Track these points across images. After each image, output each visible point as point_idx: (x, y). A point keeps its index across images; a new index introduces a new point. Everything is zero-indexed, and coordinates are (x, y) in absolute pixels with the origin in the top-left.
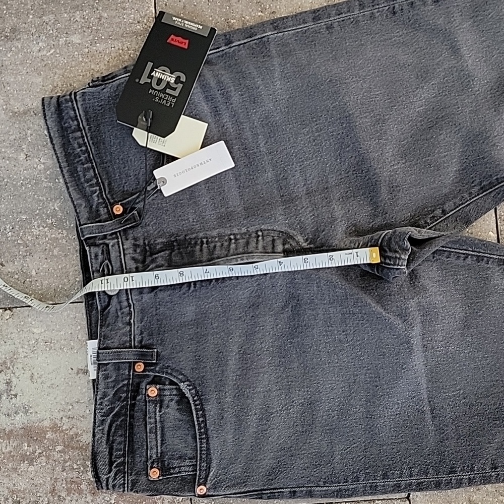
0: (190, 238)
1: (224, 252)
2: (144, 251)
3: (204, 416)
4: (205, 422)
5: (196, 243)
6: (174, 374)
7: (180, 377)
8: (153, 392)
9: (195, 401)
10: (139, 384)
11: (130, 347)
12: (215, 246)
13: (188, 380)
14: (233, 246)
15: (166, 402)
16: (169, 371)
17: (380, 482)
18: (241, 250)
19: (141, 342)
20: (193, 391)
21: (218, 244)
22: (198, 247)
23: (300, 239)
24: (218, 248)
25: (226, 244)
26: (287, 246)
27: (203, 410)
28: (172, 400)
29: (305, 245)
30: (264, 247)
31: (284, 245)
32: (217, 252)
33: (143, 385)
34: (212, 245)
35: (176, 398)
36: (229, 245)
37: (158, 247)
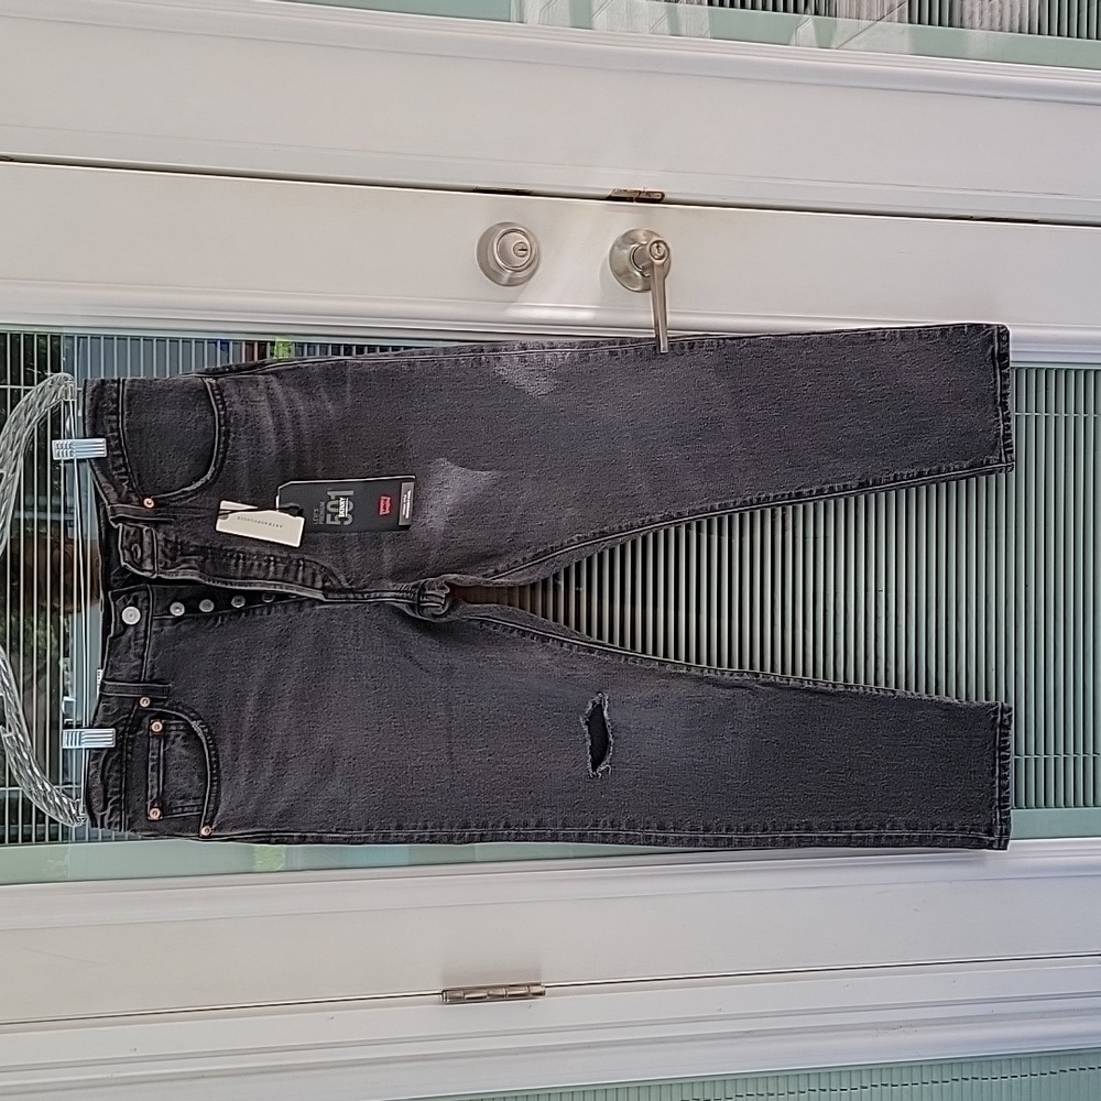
0: (226, 550)
1: (262, 574)
2: (174, 549)
3: (216, 756)
4: (217, 762)
5: (231, 556)
6: (186, 711)
7: (192, 715)
8: (157, 726)
9: (207, 741)
10: (141, 719)
11: (138, 682)
12: (252, 564)
13: (201, 719)
14: (272, 569)
15: (172, 738)
16: (180, 708)
17: (394, 833)
18: (279, 576)
19: (151, 677)
20: (206, 730)
21: (256, 563)
22: (233, 561)
23: (342, 577)
24: (255, 567)
25: (264, 564)
26: (327, 584)
27: (215, 749)
28: (178, 736)
29: (346, 585)
30: (303, 579)
31: (324, 582)
32: (255, 572)
33: (146, 720)
34: (249, 563)
35: (183, 734)
36: (268, 567)
37: (192, 549)
